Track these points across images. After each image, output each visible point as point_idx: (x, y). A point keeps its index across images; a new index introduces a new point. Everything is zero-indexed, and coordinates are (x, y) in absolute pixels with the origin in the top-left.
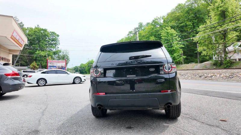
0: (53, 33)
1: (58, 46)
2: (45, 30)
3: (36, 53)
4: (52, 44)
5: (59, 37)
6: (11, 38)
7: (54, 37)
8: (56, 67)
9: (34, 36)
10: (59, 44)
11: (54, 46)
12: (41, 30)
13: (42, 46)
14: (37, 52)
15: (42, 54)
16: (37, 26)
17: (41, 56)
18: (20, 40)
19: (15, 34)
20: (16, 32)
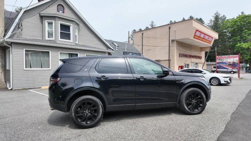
3: (237, 45)
6: (194, 38)
8: (225, 63)
9: (235, 27)
13: (245, 37)
14: (239, 44)
15: (244, 47)
16: (240, 14)
17: (243, 49)
18: (207, 37)
19: (198, 34)
20: (198, 31)
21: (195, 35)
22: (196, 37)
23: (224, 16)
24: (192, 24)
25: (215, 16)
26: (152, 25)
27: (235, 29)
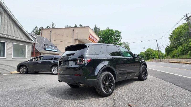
0: (117, 31)
1: (121, 40)
2: (112, 30)
4: (116, 39)
5: (121, 33)
7: (118, 34)
9: (105, 35)
10: (121, 38)
11: (118, 40)
12: (109, 31)
13: (110, 41)
16: (107, 28)
18: (95, 40)
19: (91, 37)
20: (91, 35)
21: (89, 37)
22: (90, 39)
23: (99, 28)
24: (88, 30)
25: (95, 27)
26: (53, 26)
27: (105, 37)
